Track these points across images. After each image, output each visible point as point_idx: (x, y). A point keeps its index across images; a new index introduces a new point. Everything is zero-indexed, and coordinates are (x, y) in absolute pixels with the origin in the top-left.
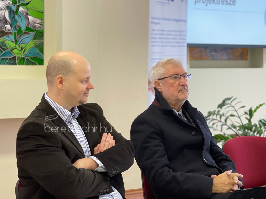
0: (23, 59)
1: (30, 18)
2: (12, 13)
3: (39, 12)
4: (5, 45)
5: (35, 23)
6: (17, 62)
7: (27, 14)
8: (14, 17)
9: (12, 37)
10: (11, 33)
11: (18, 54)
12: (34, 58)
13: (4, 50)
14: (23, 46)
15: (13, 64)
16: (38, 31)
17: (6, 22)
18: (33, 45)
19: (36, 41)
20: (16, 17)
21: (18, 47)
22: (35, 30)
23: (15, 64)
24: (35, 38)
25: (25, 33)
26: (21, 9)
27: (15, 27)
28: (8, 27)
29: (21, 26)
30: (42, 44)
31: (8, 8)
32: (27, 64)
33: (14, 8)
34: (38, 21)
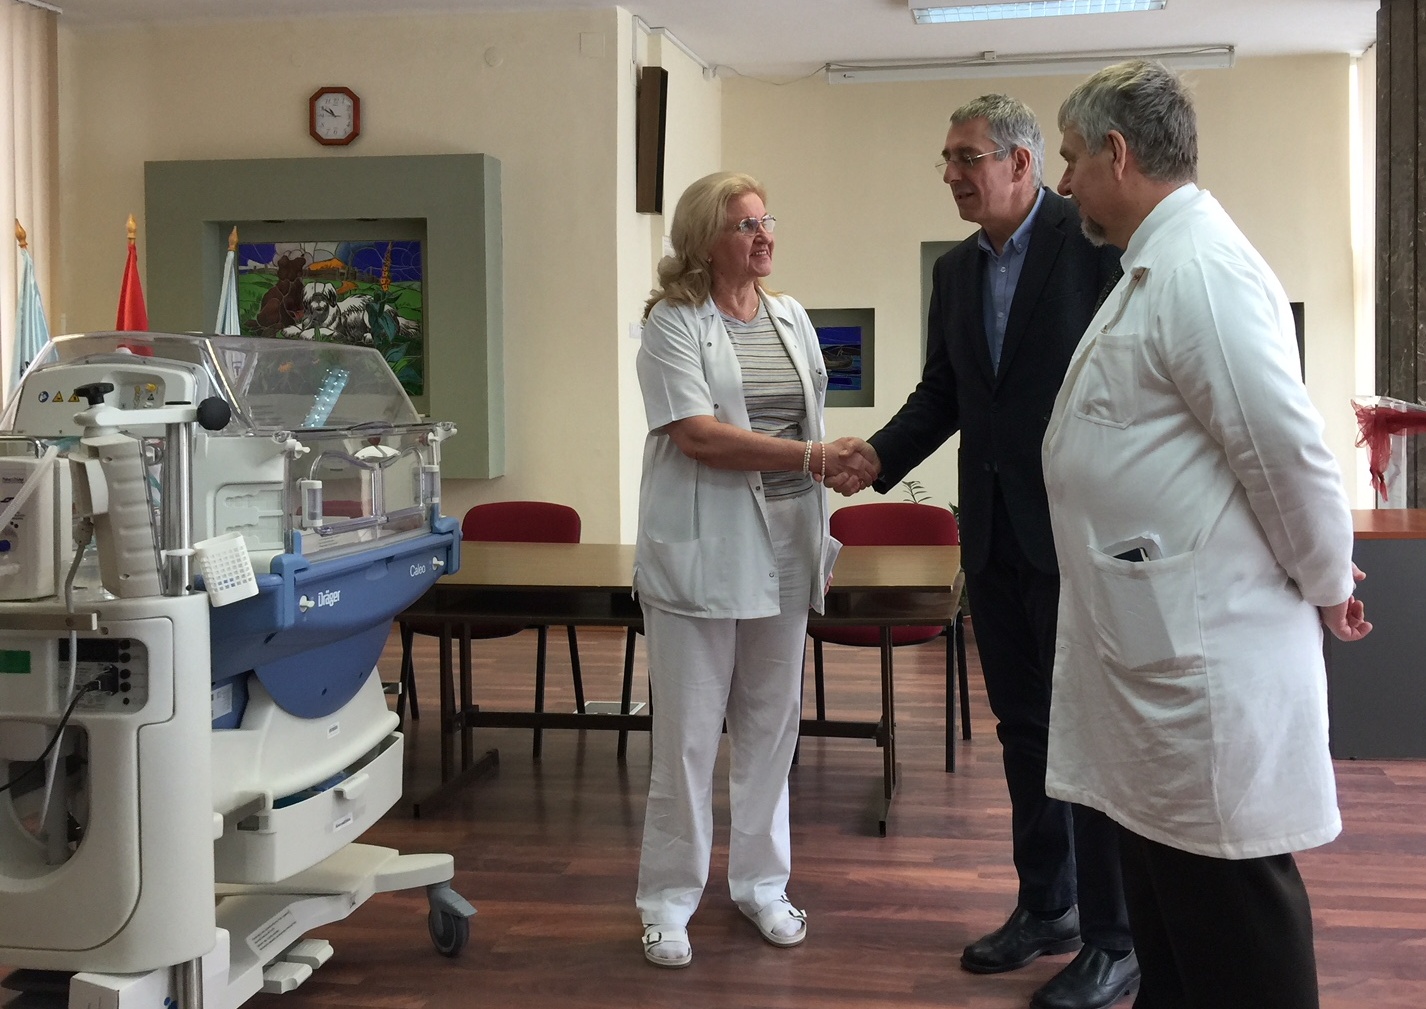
1: (401, 321)
2: (375, 315)
3: (414, 309)
5: (408, 328)
7: (396, 315)
8: (377, 321)
12: (408, 384)
16: (413, 341)
17: (365, 329)
18: (405, 363)
19: (408, 358)
20: (380, 320)
22: (409, 339)
24: (408, 353)
25: (393, 346)
26: (387, 307)
27: (379, 336)
28: (369, 336)
29: (388, 332)
30: (422, 362)
31: (368, 307)
33: (377, 307)
34: (413, 324)
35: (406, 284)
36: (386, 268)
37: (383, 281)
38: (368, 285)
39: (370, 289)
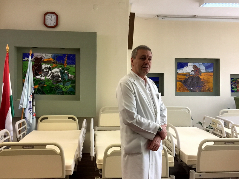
0: (67, 92)
1: (70, 75)
2: (62, 73)
3: (73, 72)
4: (59, 86)
5: (72, 77)
6: (64, 93)
7: (68, 74)
8: (63, 75)
9: (62, 83)
10: (61, 82)
11: (65, 90)
12: (71, 92)
13: (59, 88)
14: (67, 87)
15: (62, 94)
16: (73, 80)
17: (59, 77)
18: (71, 86)
19: (72, 85)
20: (64, 75)
21: (64, 87)
22: (72, 80)
23: (64, 94)
24: (71, 83)
25: (67, 82)
26: (66, 71)
27: (63, 79)
28: (60, 79)
29: (66, 78)
30: (75, 86)
31: (60, 71)
32: (68, 94)
33: (63, 71)
35: (71, 65)
36: (65, 61)
37: (65, 64)
38: (61, 65)
39: (61, 66)
